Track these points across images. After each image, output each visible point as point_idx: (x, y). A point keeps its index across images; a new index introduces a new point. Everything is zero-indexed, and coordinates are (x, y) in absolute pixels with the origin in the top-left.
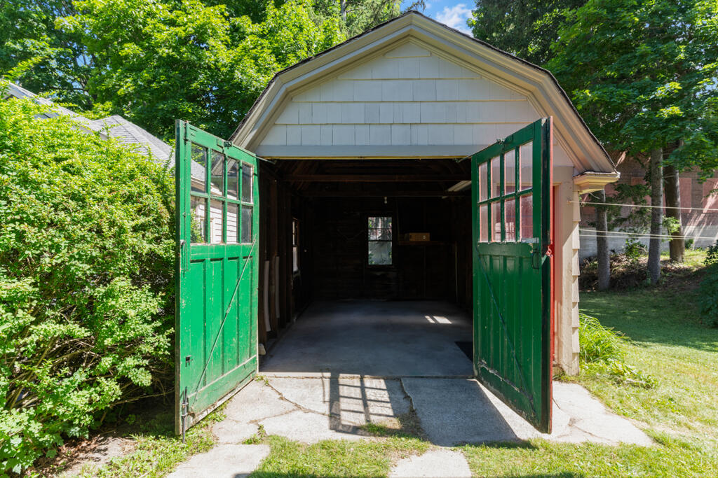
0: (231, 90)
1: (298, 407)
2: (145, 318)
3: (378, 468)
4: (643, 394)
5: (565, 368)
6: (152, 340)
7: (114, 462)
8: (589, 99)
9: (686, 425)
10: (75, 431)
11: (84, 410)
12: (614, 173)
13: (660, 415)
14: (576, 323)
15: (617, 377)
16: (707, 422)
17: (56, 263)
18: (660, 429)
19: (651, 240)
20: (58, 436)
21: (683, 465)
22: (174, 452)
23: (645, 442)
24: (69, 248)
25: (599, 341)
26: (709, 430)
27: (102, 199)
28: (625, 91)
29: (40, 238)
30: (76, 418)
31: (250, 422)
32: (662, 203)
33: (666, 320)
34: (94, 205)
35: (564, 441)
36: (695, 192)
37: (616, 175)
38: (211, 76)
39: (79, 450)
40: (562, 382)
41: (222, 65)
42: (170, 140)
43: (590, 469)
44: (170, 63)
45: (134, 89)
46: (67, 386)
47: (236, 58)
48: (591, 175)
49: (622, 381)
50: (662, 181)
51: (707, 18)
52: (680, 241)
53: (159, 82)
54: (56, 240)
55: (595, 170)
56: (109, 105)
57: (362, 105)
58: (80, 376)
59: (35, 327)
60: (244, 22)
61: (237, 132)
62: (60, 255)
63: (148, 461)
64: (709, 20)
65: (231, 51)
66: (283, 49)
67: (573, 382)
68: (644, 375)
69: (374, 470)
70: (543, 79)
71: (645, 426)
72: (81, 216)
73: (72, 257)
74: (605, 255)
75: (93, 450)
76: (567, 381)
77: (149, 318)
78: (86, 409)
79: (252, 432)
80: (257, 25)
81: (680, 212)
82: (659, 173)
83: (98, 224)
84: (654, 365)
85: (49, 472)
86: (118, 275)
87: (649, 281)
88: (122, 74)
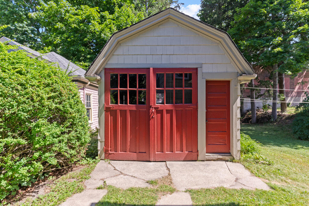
0: (100, 41)
1: (121, 173)
2: (54, 136)
3: (152, 200)
4: (267, 167)
5: (234, 156)
6: (57, 145)
7: (40, 197)
8: (245, 45)
9: (285, 181)
10: (25, 184)
11: (26, 175)
12: (254, 75)
13: (274, 176)
14: (239, 137)
15: (256, 160)
16: (294, 180)
17: (12, 113)
18: (273, 183)
19: (273, 103)
20: (17, 186)
21: (282, 198)
22: (66, 193)
23: (266, 188)
24: (18, 106)
25: (249, 145)
26: (294, 183)
27: (34, 85)
28: (260, 41)
29: (4, 102)
30: (23, 179)
31: (101, 180)
32: (277, 88)
33: (279, 136)
34: (30, 88)
35: (232, 188)
36: (291, 83)
37: (255, 76)
38: (92, 36)
39: (26, 192)
40: (233, 162)
41: (97, 32)
42: (75, 62)
43: (243, 200)
44: (76, 31)
45: (60, 41)
46: (18, 165)
47: (102, 29)
48: (245, 76)
49: (258, 162)
50: (277, 79)
51: (294, 12)
52: (285, 103)
53: (71, 38)
54: (12, 103)
55: (247, 74)
56: (50, 48)
57: (150, 47)
58: (24, 161)
59: (2, 140)
60: (106, 14)
61: (97, 58)
62: (14, 109)
63: (55, 197)
64: (295, 12)
65: (100, 26)
66: (121, 25)
67: (238, 162)
68: (268, 159)
69: (150, 201)
70: (224, 36)
71: (267, 181)
72: (23, 93)
73: (19, 110)
74: (254, 109)
75: (32, 192)
76: (235, 162)
77: (56, 136)
78: (27, 175)
79: (101, 184)
80: (111, 15)
81: (285, 92)
82: (276, 75)
83: (31, 96)
84: (273, 155)
85: (12, 202)
86: (41, 118)
87: (272, 120)
88: (56, 35)
